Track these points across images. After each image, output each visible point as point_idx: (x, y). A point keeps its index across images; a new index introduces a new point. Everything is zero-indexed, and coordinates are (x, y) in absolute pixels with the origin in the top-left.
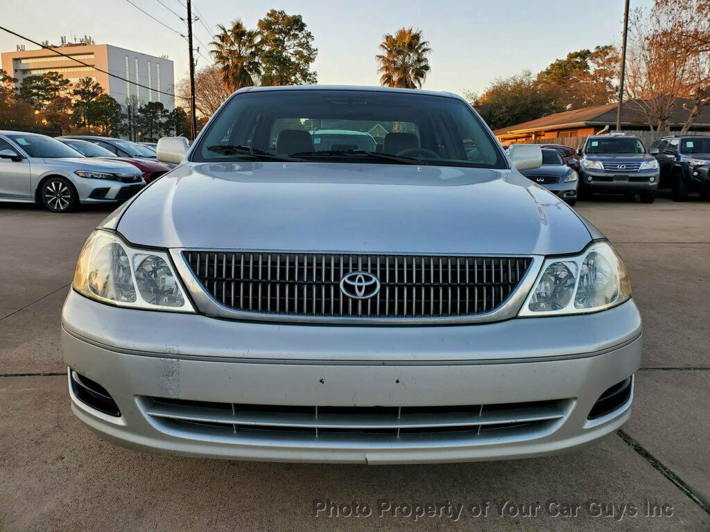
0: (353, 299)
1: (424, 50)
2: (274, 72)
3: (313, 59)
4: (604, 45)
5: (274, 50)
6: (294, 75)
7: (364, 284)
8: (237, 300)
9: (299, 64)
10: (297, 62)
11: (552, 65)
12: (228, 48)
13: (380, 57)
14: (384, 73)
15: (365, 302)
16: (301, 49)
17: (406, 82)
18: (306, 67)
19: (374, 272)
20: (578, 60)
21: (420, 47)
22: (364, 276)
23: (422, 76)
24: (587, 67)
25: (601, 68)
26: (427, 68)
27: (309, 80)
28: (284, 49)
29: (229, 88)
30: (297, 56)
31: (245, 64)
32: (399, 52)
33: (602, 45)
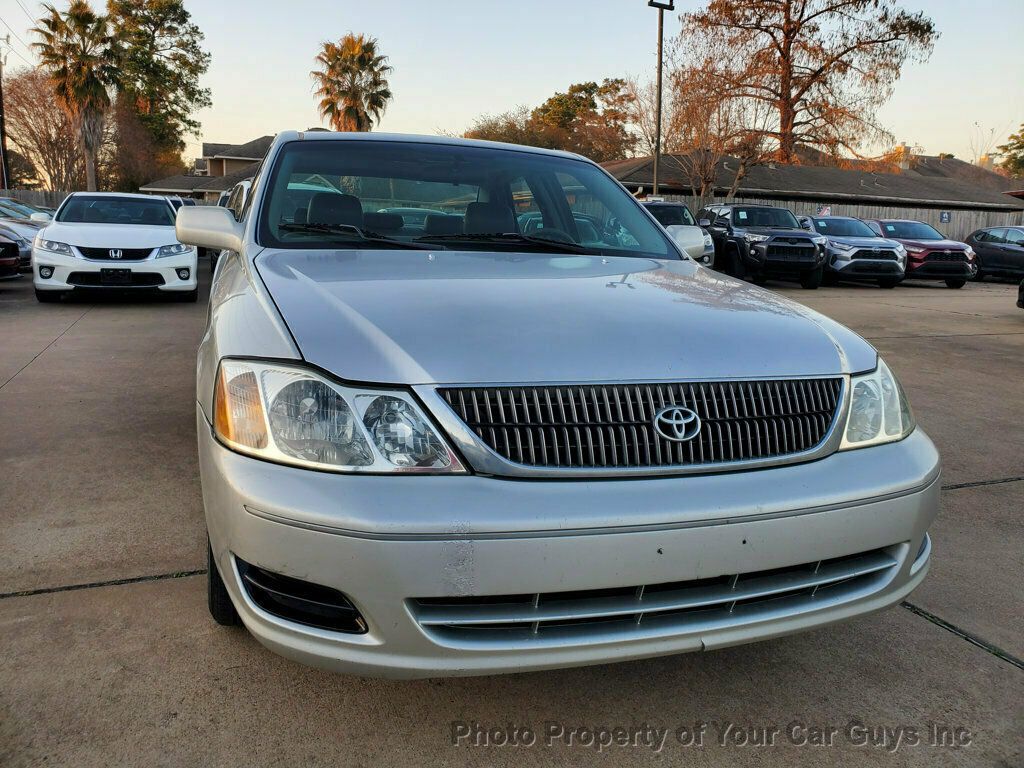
0: (672, 442)
1: (383, 69)
2: (139, 84)
3: (204, 69)
4: (614, 79)
5: (137, 50)
6: (174, 91)
7: (683, 422)
8: (526, 452)
9: (180, 75)
10: (177, 71)
11: (550, 99)
12: (64, 40)
13: (317, 74)
14: (324, 97)
15: (685, 444)
16: (183, 52)
17: (357, 113)
18: (193, 80)
19: (690, 406)
20: (583, 95)
21: (376, 64)
22: (681, 411)
23: (381, 106)
24: (594, 105)
25: (612, 107)
26: (386, 94)
27: (197, 100)
28: (154, 49)
29: (69, 106)
30: (178, 62)
31: (94, 68)
32: (346, 70)
33: (612, 78)
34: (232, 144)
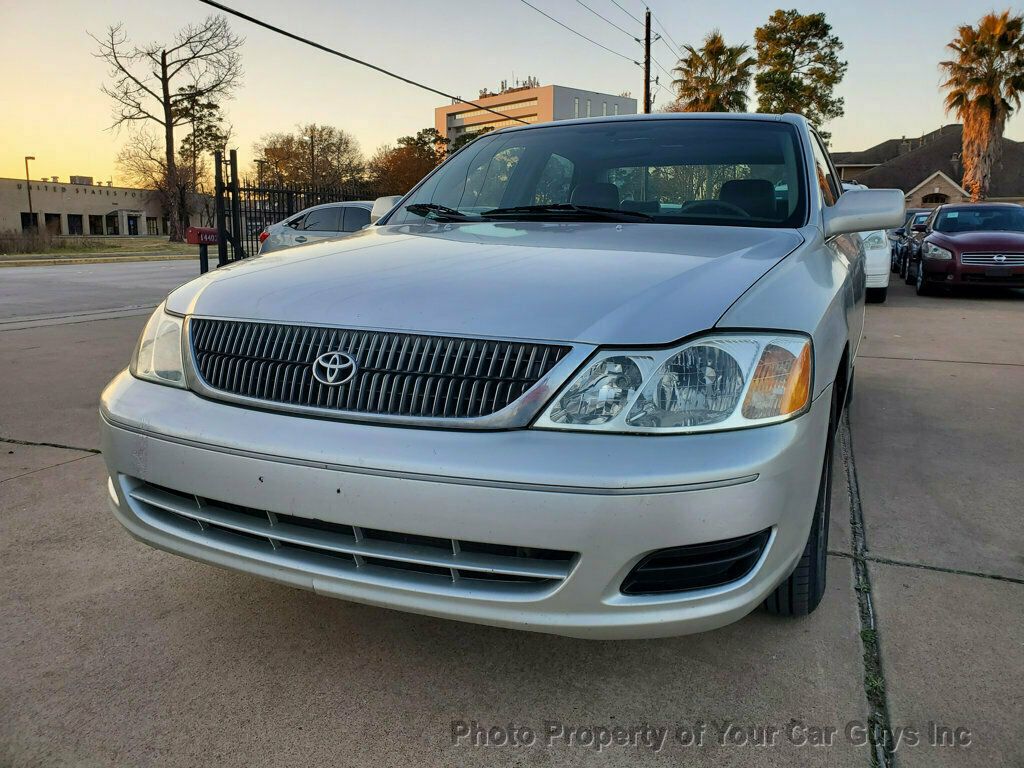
0: (324, 385)
2: (775, 104)
3: (840, 79)
5: (776, 71)
6: (807, 105)
7: (337, 367)
9: (816, 87)
10: (812, 86)
12: (699, 74)
13: (946, 64)
14: (953, 89)
15: (336, 389)
16: (821, 66)
17: (993, 101)
18: (827, 92)
19: (354, 353)
21: (1022, 41)
22: (341, 357)
27: (830, 111)
28: (793, 68)
30: (814, 77)
31: (722, 95)
32: (983, 53)
34: (853, 151)
